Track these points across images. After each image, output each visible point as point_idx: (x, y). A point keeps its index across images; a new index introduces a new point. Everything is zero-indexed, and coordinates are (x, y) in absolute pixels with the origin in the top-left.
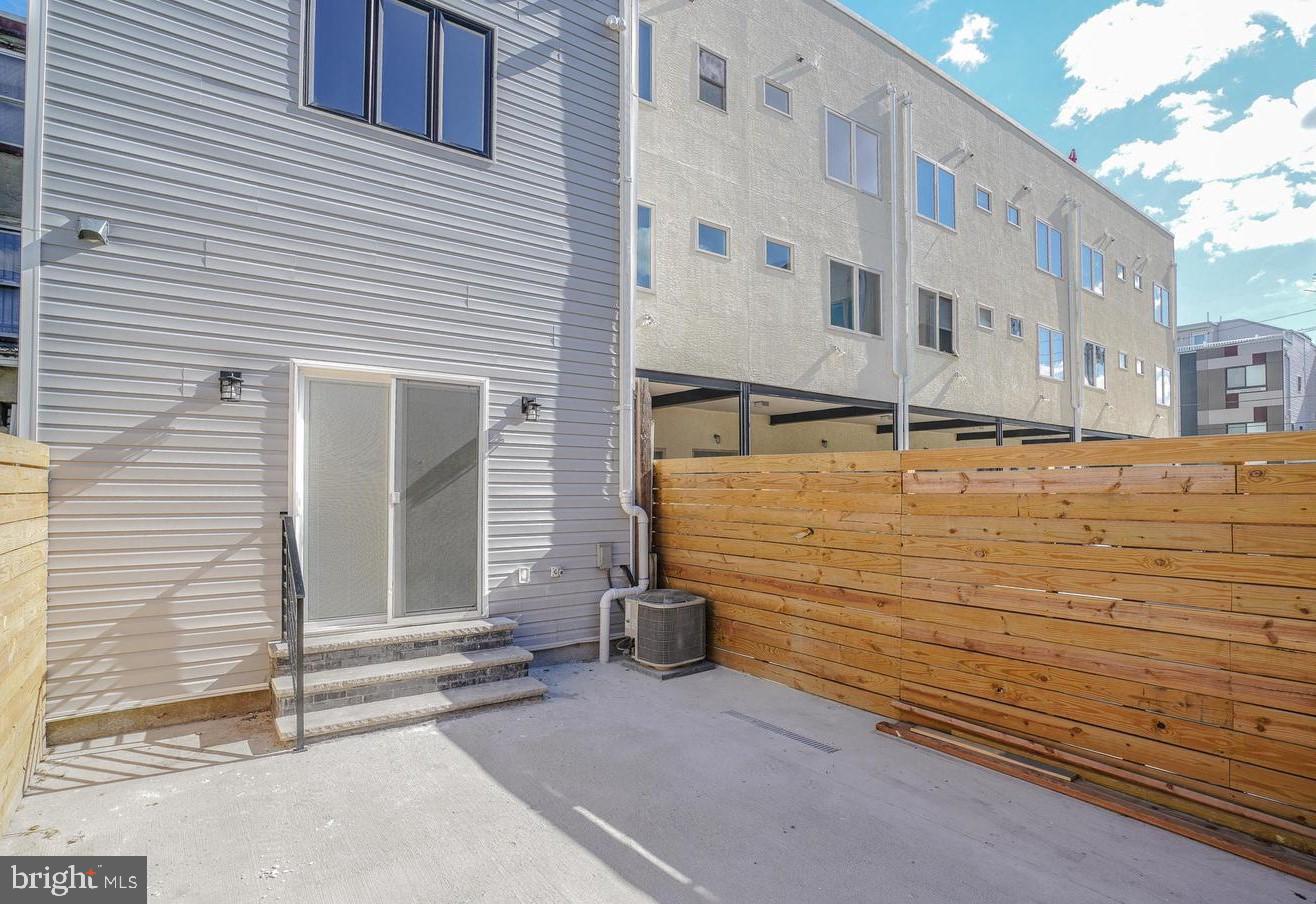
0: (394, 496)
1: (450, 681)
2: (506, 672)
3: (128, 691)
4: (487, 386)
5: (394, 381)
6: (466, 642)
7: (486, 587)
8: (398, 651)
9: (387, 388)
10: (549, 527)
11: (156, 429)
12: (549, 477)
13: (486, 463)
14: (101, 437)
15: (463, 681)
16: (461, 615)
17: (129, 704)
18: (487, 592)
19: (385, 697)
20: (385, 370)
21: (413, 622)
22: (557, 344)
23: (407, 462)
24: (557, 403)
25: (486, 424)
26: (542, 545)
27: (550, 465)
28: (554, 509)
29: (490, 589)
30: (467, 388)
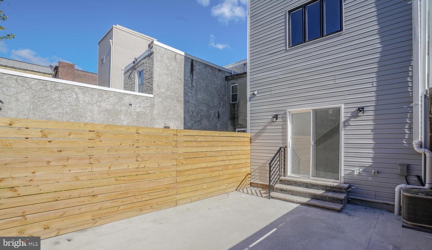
0: (312, 143)
1: (315, 197)
2: (333, 200)
3: (261, 180)
4: (343, 106)
5: (312, 111)
6: (328, 188)
7: (342, 173)
8: (307, 185)
9: (310, 112)
10: (372, 155)
11: (264, 129)
12: (371, 136)
13: (343, 133)
14: (257, 131)
15: (318, 198)
16: (333, 180)
17: (260, 183)
18: (343, 175)
19: (296, 195)
20: (309, 108)
21: (318, 179)
22: (374, 85)
23: (316, 133)
24: (375, 108)
25: (343, 119)
26: (369, 162)
27: (372, 132)
28: (374, 149)
29: (344, 174)
30: (335, 109)
